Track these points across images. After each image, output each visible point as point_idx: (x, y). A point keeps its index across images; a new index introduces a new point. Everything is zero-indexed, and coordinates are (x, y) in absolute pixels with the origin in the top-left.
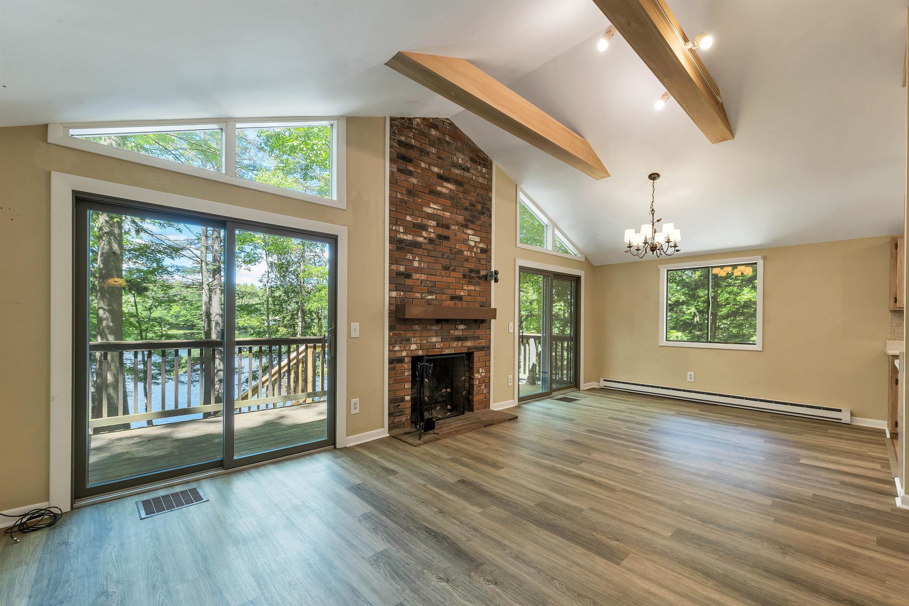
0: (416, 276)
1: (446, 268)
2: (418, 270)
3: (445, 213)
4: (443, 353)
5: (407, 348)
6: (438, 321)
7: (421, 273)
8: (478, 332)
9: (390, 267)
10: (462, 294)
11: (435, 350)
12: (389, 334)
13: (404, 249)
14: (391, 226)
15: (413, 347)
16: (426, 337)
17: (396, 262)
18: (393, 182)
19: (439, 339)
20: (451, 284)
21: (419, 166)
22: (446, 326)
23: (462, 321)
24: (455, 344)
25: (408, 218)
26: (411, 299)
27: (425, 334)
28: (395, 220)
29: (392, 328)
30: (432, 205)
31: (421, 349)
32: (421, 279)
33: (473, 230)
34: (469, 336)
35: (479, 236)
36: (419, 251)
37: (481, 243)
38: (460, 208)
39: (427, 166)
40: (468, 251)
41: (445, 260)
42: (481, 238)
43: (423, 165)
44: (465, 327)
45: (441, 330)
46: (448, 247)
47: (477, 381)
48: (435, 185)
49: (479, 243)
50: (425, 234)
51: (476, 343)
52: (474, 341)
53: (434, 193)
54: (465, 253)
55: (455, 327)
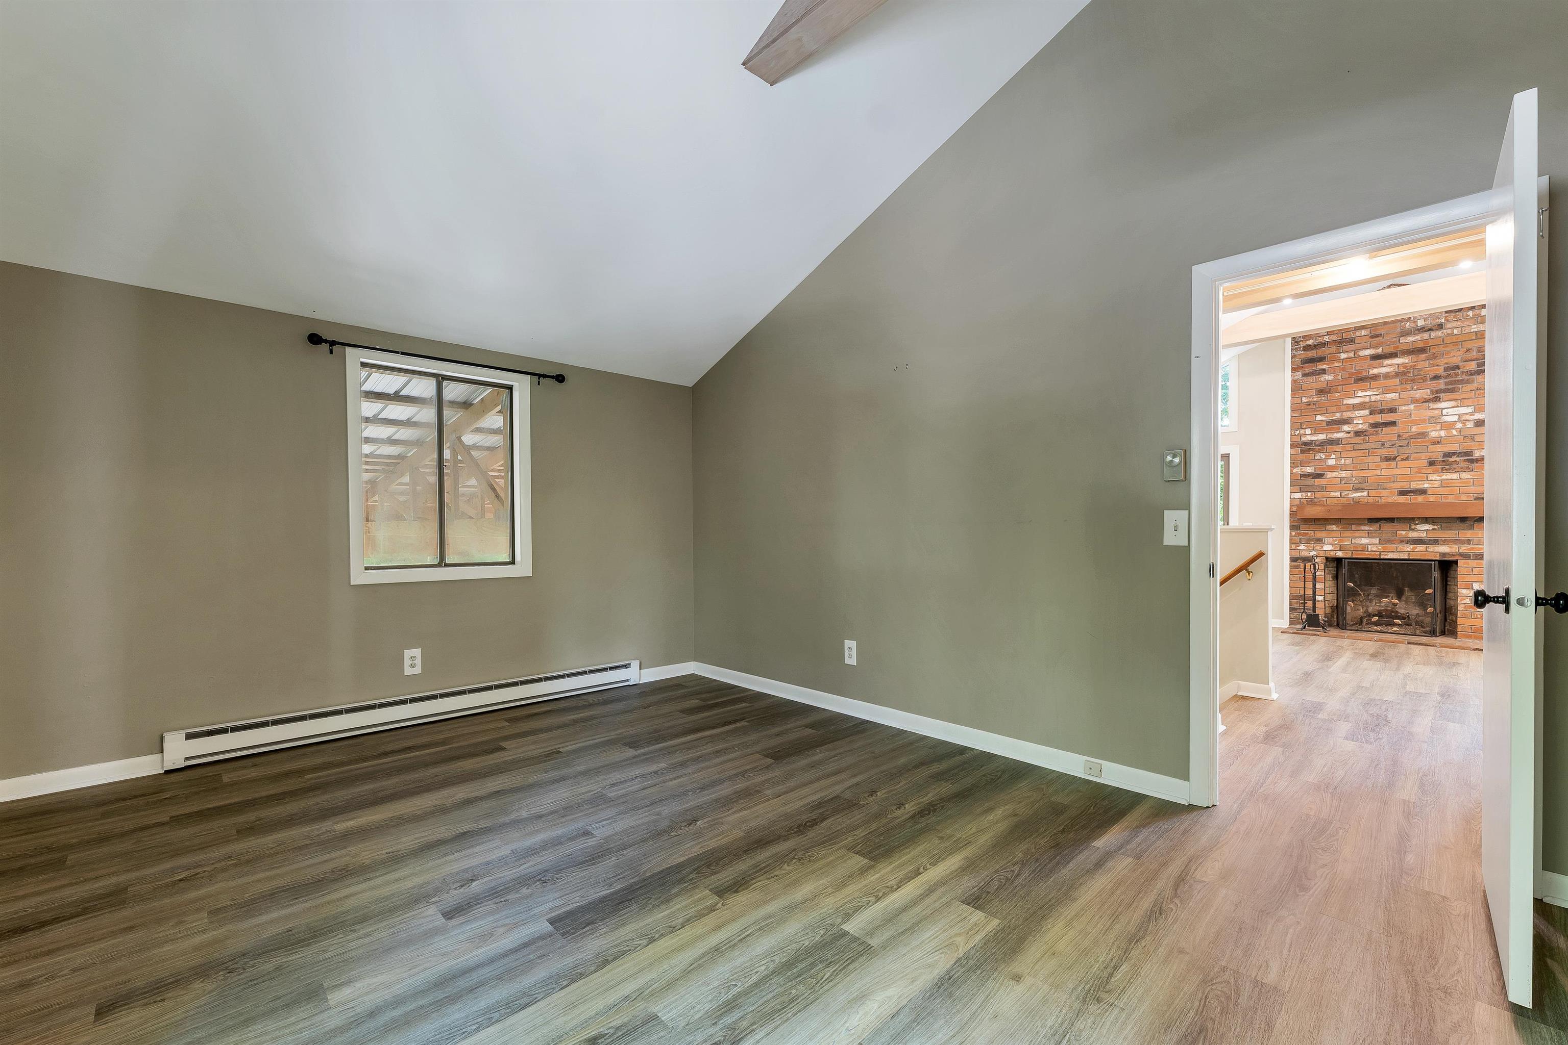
0: (1329, 475)
1: (1388, 459)
2: (1332, 468)
3: (1386, 395)
4: (1382, 557)
5: (1318, 548)
6: (1372, 521)
7: (1341, 470)
8: (1468, 534)
9: (1291, 471)
10: (1426, 486)
11: (1367, 553)
12: (1291, 534)
13: (1313, 450)
14: (1293, 432)
15: (1327, 547)
16: (1350, 539)
17: (1300, 464)
18: (1296, 388)
19: (1376, 541)
20: (1398, 476)
21: (1338, 360)
22: (1387, 527)
23: (1426, 520)
24: (1409, 547)
25: (1319, 418)
26: (1325, 499)
27: (1347, 534)
28: (1297, 425)
29: (1293, 528)
30: (1360, 394)
31: (1340, 551)
32: (1340, 476)
33: (1454, 400)
34: (1443, 539)
35: (1471, 406)
36: (1338, 448)
37: (1476, 414)
38: (1422, 381)
39: (1352, 355)
40: (1441, 430)
41: (1385, 450)
42: (1476, 407)
43: (1343, 356)
44: (1436, 527)
45: (1380, 530)
46: (1396, 433)
47: (1468, 600)
48: (1367, 370)
49: (1472, 414)
50: (1346, 428)
51: (1464, 549)
52: (1457, 546)
53: (1362, 379)
54: (1434, 434)
55: (1410, 527)
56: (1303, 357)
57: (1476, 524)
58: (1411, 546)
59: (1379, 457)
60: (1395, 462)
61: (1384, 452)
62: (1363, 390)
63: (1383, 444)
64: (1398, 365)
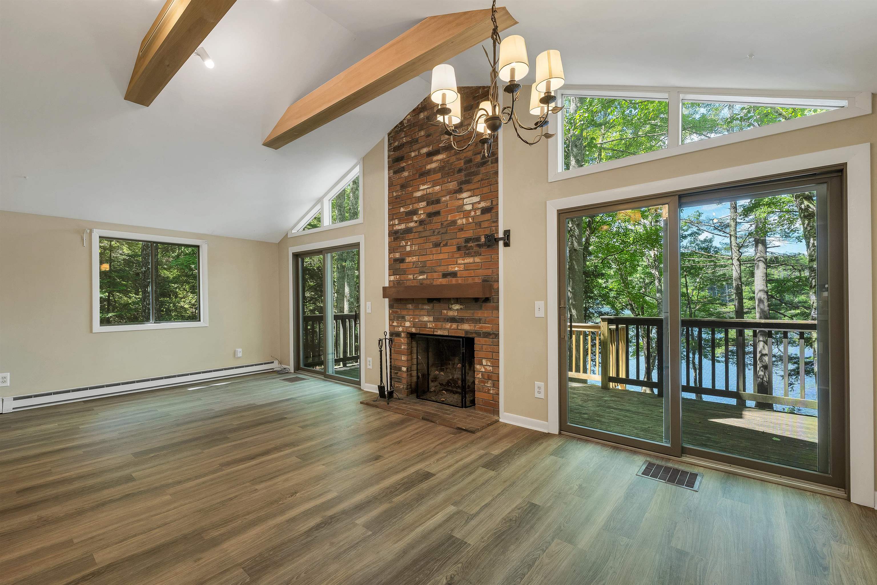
0: (408, 259)
1: (436, 245)
2: (410, 254)
3: (434, 188)
4: (435, 333)
5: (403, 324)
6: (430, 300)
7: (413, 256)
8: (479, 314)
9: (389, 256)
10: (456, 269)
11: (427, 329)
12: (389, 312)
13: (399, 238)
14: (389, 223)
15: (408, 324)
16: (418, 316)
17: (393, 251)
18: (391, 184)
19: (431, 319)
20: (442, 261)
21: (410, 158)
22: (437, 305)
23: (457, 300)
24: (448, 325)
25: (402, 210)
26: (405, 281)
27: (418, 312)
28: (391, 216)
29: (391, 306)
30: (422, 187)
31: (414, 327)
32: (412, 261)
33: (470, 190)
34: (466, 318)
35: (479, 195)
36: (411, 236)
37: (482, 203)
38: (452, 174)
39: (417, 153)
40: (463, 218)
41: (435, 237)
42: (482, 195)
43: (413, 154)
44: (462, 307)
45: (433, 309)
46: (439, 222)
47: (480, 375)
48: (425, 166)
49: (479, 203)
50: (415, 218)
51: (477, 327)
52: (473, 325)
53: (424, 174)
54: (459, 222)
55: (449, 307)
56: (394, 156)
57: (484, 304)
58: (450, 324)
59: (432, 243)
60: (440, 248)
61: (434, 239)
62: (423, 185)
63: (434, 232)
64: (441, 160)
